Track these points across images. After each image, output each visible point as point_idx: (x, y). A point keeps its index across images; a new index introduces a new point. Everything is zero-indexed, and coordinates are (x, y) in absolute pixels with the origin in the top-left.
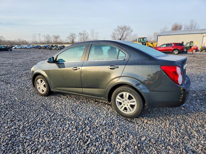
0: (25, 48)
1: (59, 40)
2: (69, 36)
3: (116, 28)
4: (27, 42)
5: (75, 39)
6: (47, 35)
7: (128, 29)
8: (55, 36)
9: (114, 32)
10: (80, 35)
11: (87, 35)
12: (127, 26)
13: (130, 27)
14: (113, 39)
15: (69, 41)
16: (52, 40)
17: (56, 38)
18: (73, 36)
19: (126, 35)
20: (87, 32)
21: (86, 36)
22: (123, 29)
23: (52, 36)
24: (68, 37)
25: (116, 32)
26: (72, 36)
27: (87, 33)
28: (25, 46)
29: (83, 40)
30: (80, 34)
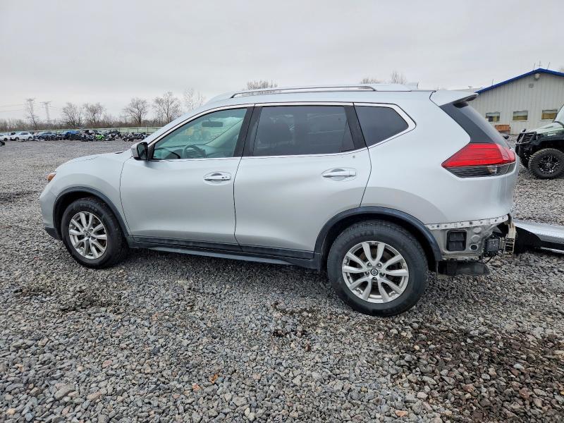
0: (15, 140)
1: (100, 117)
2: (129, 107)
5: (145, 113)
6: (67, 103)
8: (89, 107)
10: (157, 105)
11: (175, 102)
15: (129, 118)
17: (94, 111)
18: (140, 106)
20: (174, 96)
21: (173, 105)
23: (82, 106)
24: (127, 110)
26: (136, 105)
27: (176, 99)
29: (165, 115)
30: (158, 101)
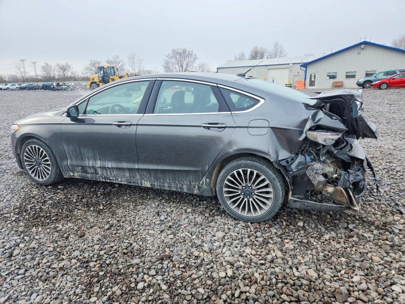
1: (69, 74)
2: (88, 66)
3: (170, 52)
6: (45, 63)
7: (190, 55)
8: (60, 65)
9: (166, 59)
11: (121, 63)
13: (192, 51)
14: (167, 71)
16: (56, 73)
17: (64, 69)
19: (187, 65)
22: (180, 54)
23: (56, 66)
24: (87, 68)
25: (170, 60)
26: (94, 65)
30: (109, 62)
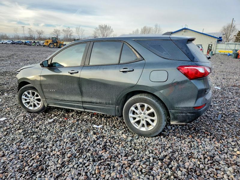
0: (5, 43)
1: (42, 36)
3: (98, 27)
4: (7, 37)
5: (60, 35)
8: (38, 31)
11: (71, 32)
12: (108, 26)
16: (36, 36)
17: (40, 33)
23: (35, 31)
26: (56, 32)
27: (72, 30)
28: (6, 41)
30: (64, 31)
